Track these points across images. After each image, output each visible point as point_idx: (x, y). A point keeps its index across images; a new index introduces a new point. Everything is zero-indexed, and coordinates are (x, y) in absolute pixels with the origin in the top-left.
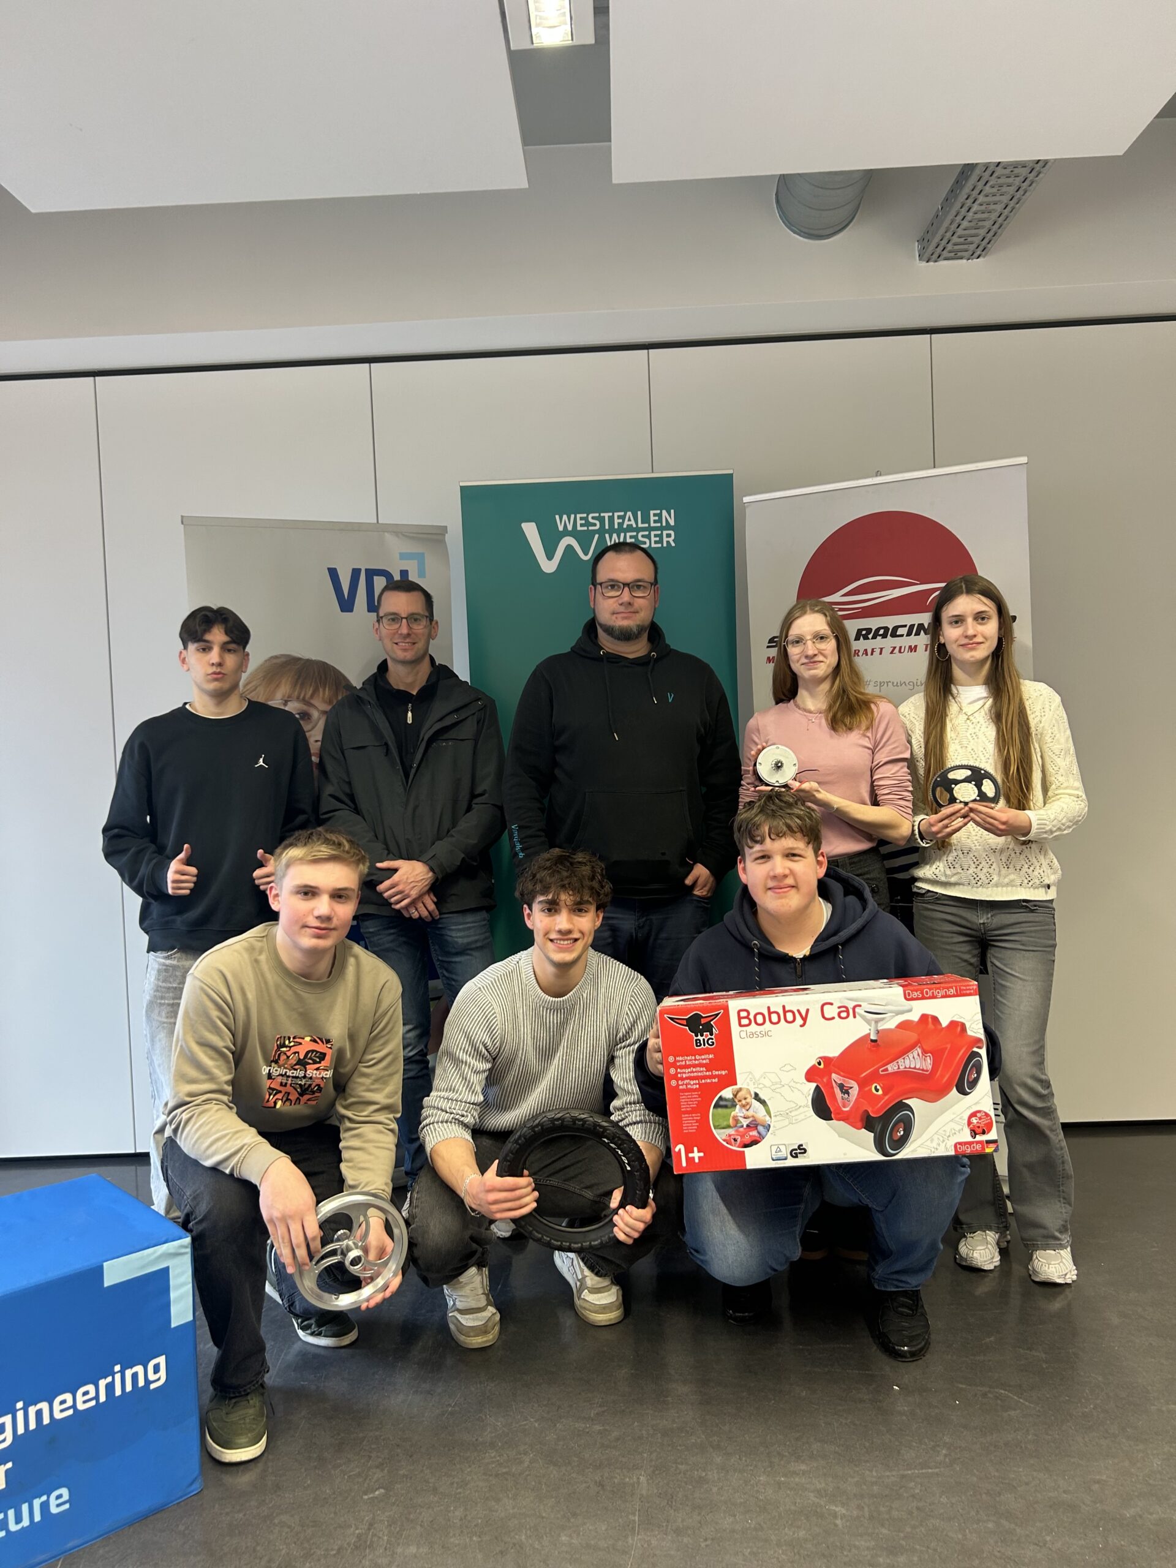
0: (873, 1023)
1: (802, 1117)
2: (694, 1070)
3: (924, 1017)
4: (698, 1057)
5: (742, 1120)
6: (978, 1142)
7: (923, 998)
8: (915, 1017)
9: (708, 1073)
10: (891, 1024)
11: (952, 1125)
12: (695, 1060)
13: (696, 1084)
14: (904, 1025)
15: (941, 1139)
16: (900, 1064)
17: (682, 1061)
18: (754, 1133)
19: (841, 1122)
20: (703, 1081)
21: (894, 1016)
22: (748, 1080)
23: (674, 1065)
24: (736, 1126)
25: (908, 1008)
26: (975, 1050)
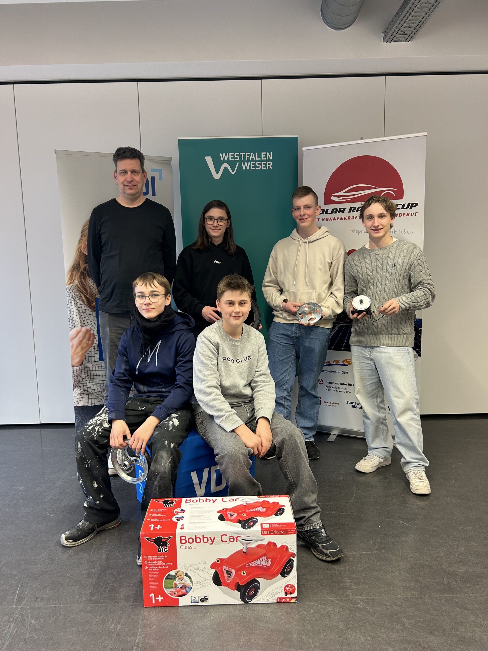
0: (245, 544)
1: (207, 584)
2: (157, 562)
3: (269, 543)
4: (159, 557)
5: (178, 585)
6: (287, 598)
7: (270, 534)
8: (265, 543)
9: (163, 564)
10: (254, 545)
11: (277, 590)
12: (158, 558)
13: (157, 569)
14: (259, 546)
15: (271, 596)
16: (256, 563)
17: (151, 558)
18: (184, 591)
19: (226, 587)
20: (161, 567)
21: (255, 542)
23: (147, 560)
24: (175, 587)
25: (262, 538)
26: (291, 558)
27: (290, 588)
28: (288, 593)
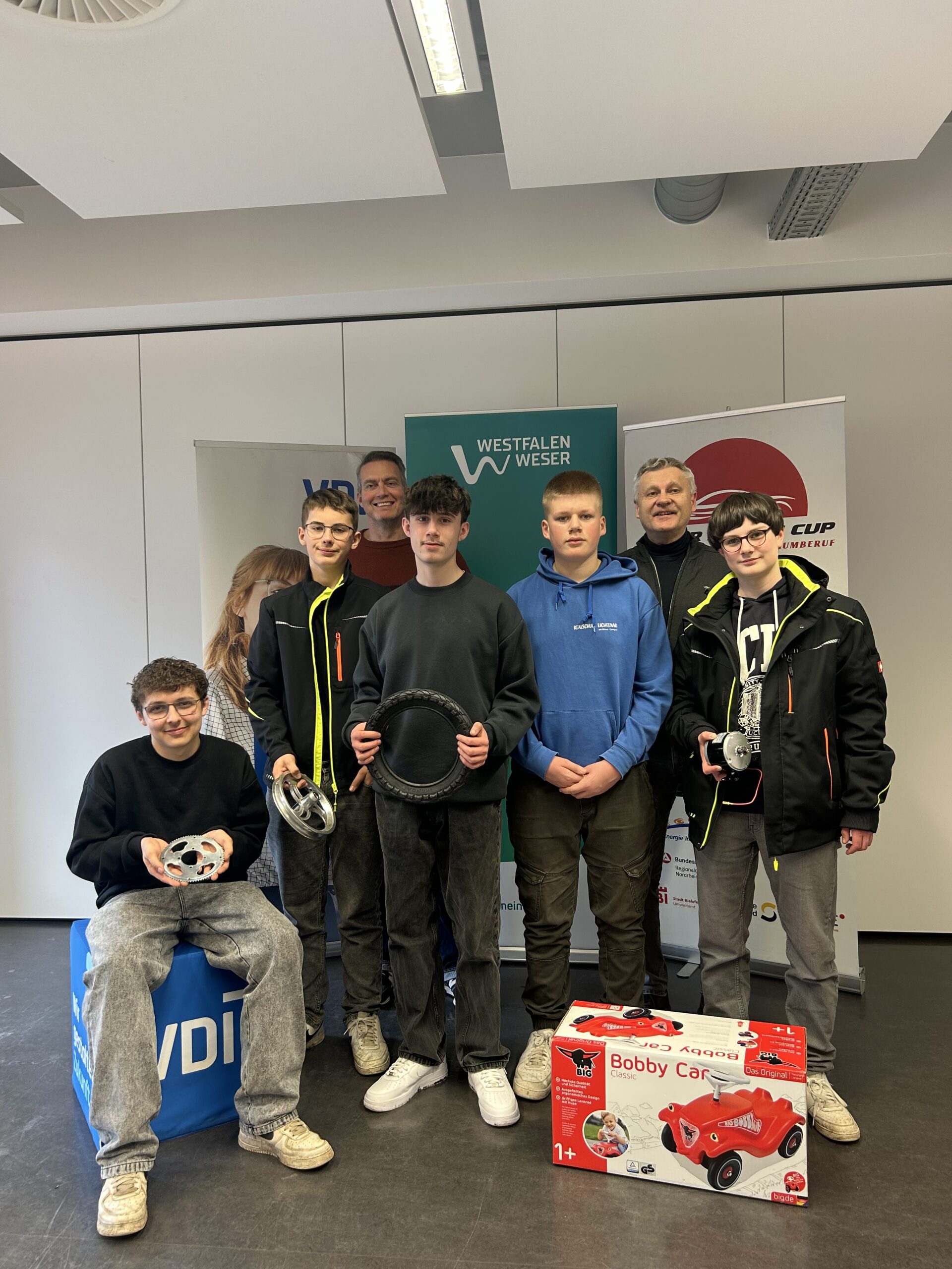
0: (717, 1086)
1: (652, 1145)
2: (574, 1091)
3: (759, 1091)
4: (578, 1083)
5: (606, 1136)
6: (791, 1196)
7: (760, 1076)
8: (752, 1089)
9: (584, 1096)
10: (732, 1090)
11: (772, 1178)
12: (576, 1084)
13: (575, 1102)
14: (742, 1094)
15: (762, 1186)
16: (735, 1122)
17: (566, 1083)
18: (615, 1148)
19: (683, 1156)
20: (580, 1101)
21: (735, 1085)
22: (614, 1108)
23: (560, 1084)
24: (601, 1140)
25: (746, 1080)
26: (797, 1124)
27: (795, 1178)
28: (792, 1186)
